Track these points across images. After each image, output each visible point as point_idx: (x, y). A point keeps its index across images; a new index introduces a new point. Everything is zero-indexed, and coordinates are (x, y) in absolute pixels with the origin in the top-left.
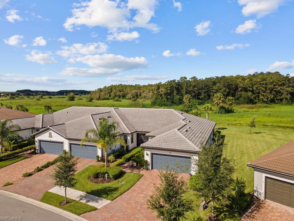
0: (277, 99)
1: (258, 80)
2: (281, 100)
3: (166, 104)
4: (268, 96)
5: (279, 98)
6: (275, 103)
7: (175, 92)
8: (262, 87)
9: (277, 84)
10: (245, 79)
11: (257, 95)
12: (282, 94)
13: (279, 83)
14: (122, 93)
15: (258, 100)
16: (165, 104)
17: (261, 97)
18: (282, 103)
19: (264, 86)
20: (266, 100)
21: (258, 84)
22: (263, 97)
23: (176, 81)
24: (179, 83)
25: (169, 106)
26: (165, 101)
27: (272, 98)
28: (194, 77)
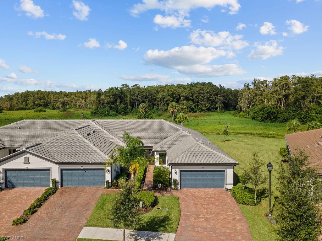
0: (212, 108)
1: (197, 89)
2: (216, 108)
3: (110, 114)
4: (206, 105)
5: (214, 106)
6: (211, 111)
7: (119, 100)
8: (201, 96)
9: (212, 94)
10: (186, 88)
11: (197, 103)
12: (217, 103)
13: (214, 93)
14: (43, 101)
15: (198, 108)
16: (108, 114)
17: (200, 106)
18: (217, 111)
19: (202, 95)
20: (204, 109)
21: (196, 93)
22: (201, 106)
23: (119, 89)
24: (122, 90)
25: (114, 116)
26: (108, 111)
27: (209, 106)
28: (136, 85)
